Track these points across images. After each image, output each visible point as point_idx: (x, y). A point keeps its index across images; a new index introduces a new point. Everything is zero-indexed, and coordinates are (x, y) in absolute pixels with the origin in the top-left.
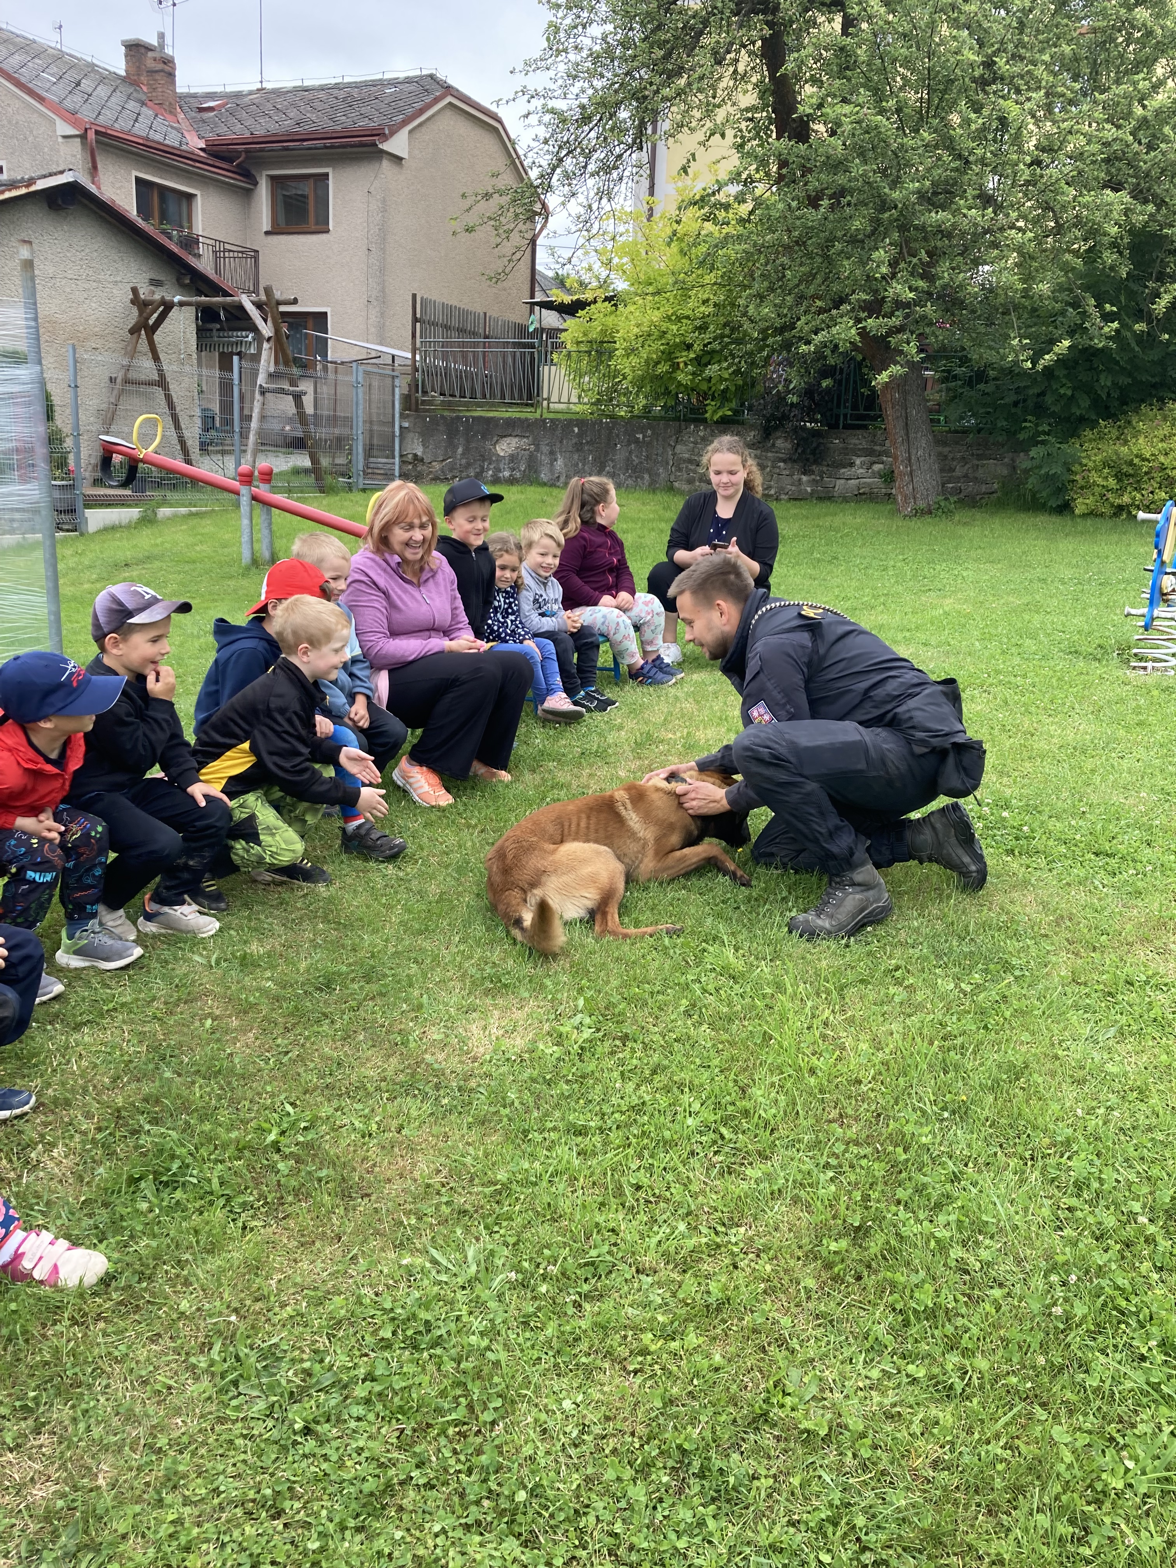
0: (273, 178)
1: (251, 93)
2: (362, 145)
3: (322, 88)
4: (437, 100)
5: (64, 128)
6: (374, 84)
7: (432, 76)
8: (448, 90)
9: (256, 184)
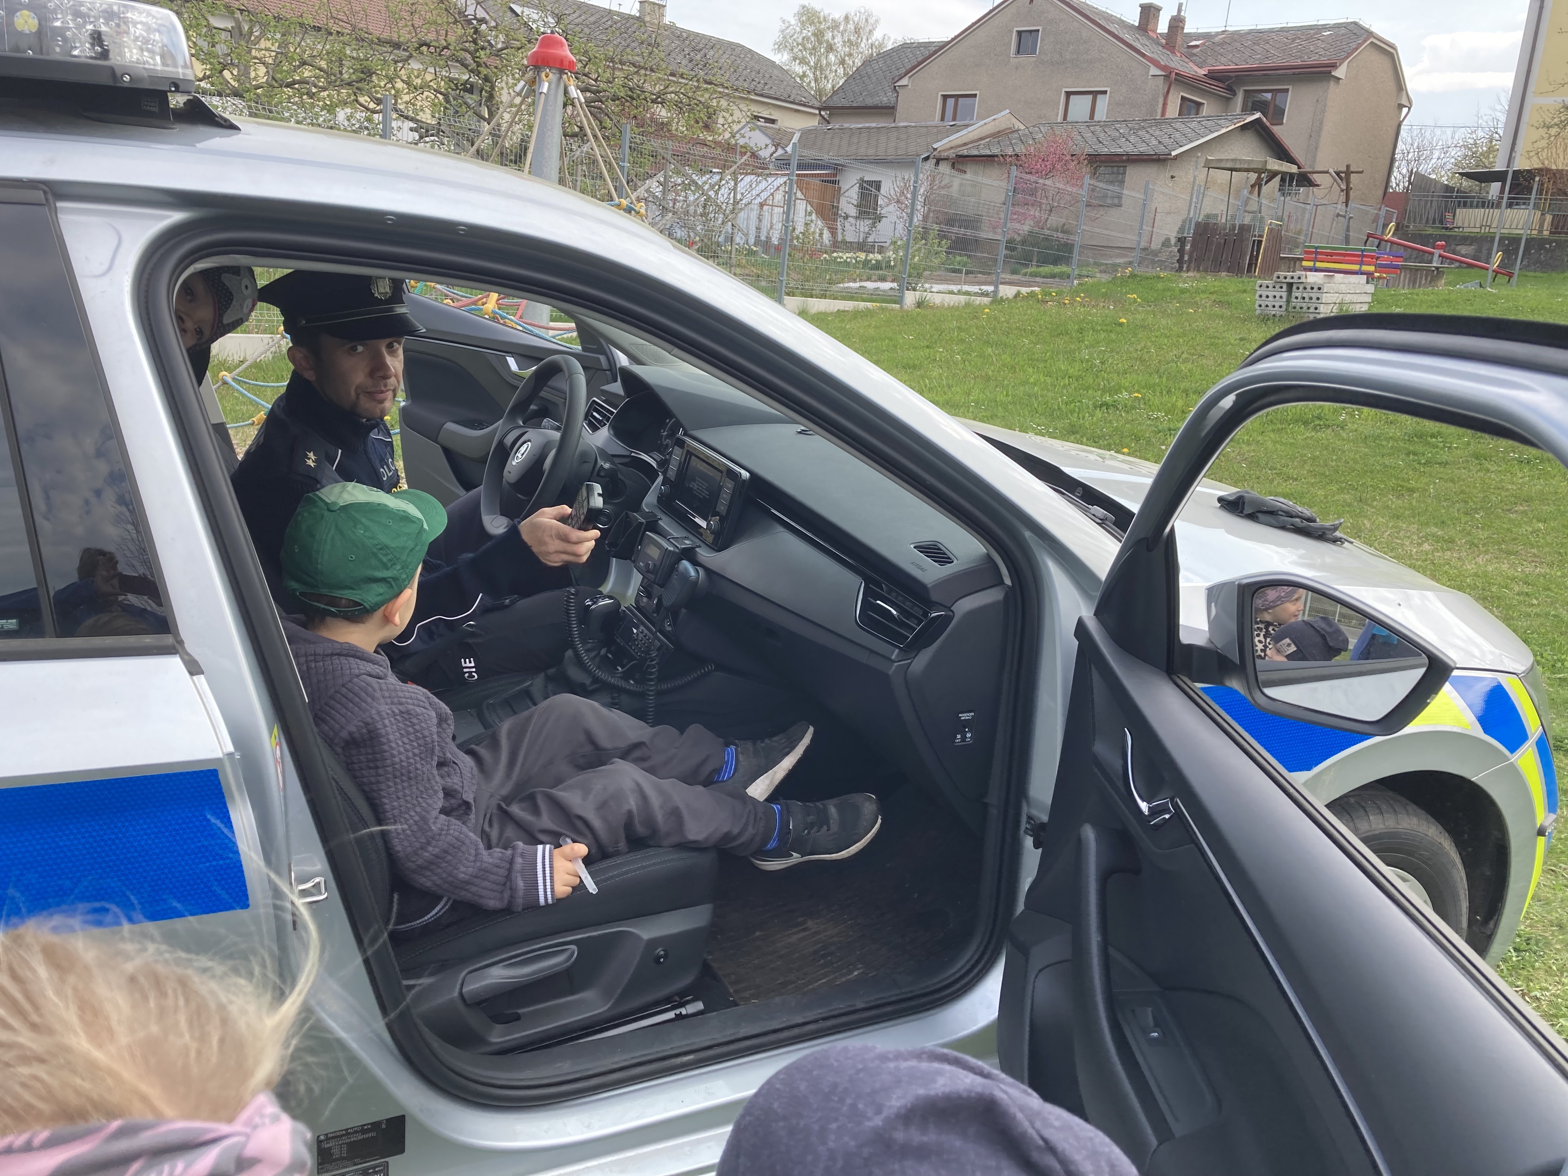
0: (1246, 91)
1: (1217, 34)
2: (1320, 73)
3: (1271, 31)
4: (1365, 41)
5: (1154, 71)
6: (1311, 27)
7: (1355, 23)
8: (1370, 34)
9: (1235, 94)
